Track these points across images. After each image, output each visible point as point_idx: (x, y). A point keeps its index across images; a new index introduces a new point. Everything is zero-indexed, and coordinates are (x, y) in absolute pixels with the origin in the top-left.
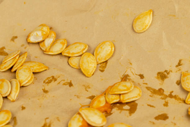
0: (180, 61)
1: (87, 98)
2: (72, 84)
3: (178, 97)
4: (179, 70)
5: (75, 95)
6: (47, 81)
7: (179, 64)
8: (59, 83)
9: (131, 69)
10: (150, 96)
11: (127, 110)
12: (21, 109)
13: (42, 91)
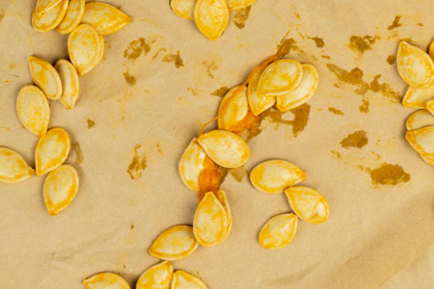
0: (397, 18)
1: (212, 94)
2: (182, 61)
3: (388, 90)
4: (393, 36)
5: (189, 89)
6: (131, 51)
7: (396, 24)
8: (156, 56)
9: (297, 28)
10: (336, 85)
11: (289, 122)
12: (87, 124)
13: (123, 77)
